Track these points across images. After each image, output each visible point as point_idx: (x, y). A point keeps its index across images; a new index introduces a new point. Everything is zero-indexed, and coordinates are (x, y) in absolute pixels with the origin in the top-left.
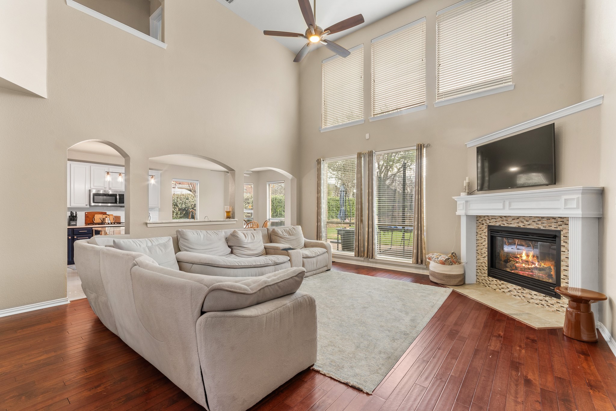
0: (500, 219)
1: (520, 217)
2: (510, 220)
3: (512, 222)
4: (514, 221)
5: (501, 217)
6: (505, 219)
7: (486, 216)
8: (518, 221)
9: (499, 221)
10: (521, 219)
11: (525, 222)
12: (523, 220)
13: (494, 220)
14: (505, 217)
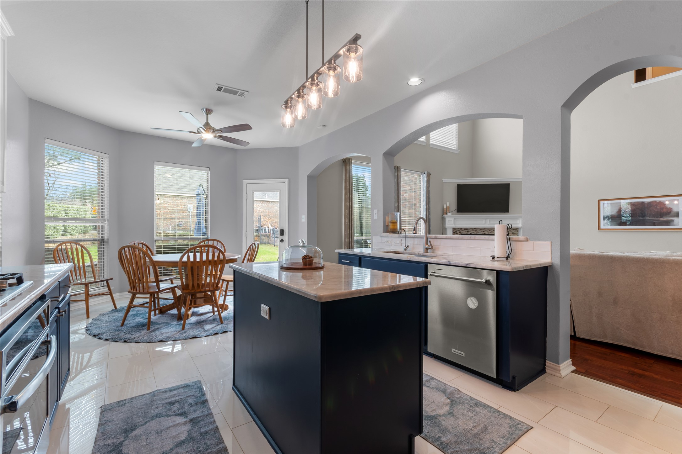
0: (471, 230)
1: (485, 228)
2: (478, 230)
3: (480, 231)
4: (481, 231)
5: (472, 229)
6: (474, 229)
7: (460, 228)
8: (483, 231)
9: (470, 231)
10: (486, 229)
11: (488, 231)
12: (487, 230)
13: (466, 231)
14: (475, 228)
